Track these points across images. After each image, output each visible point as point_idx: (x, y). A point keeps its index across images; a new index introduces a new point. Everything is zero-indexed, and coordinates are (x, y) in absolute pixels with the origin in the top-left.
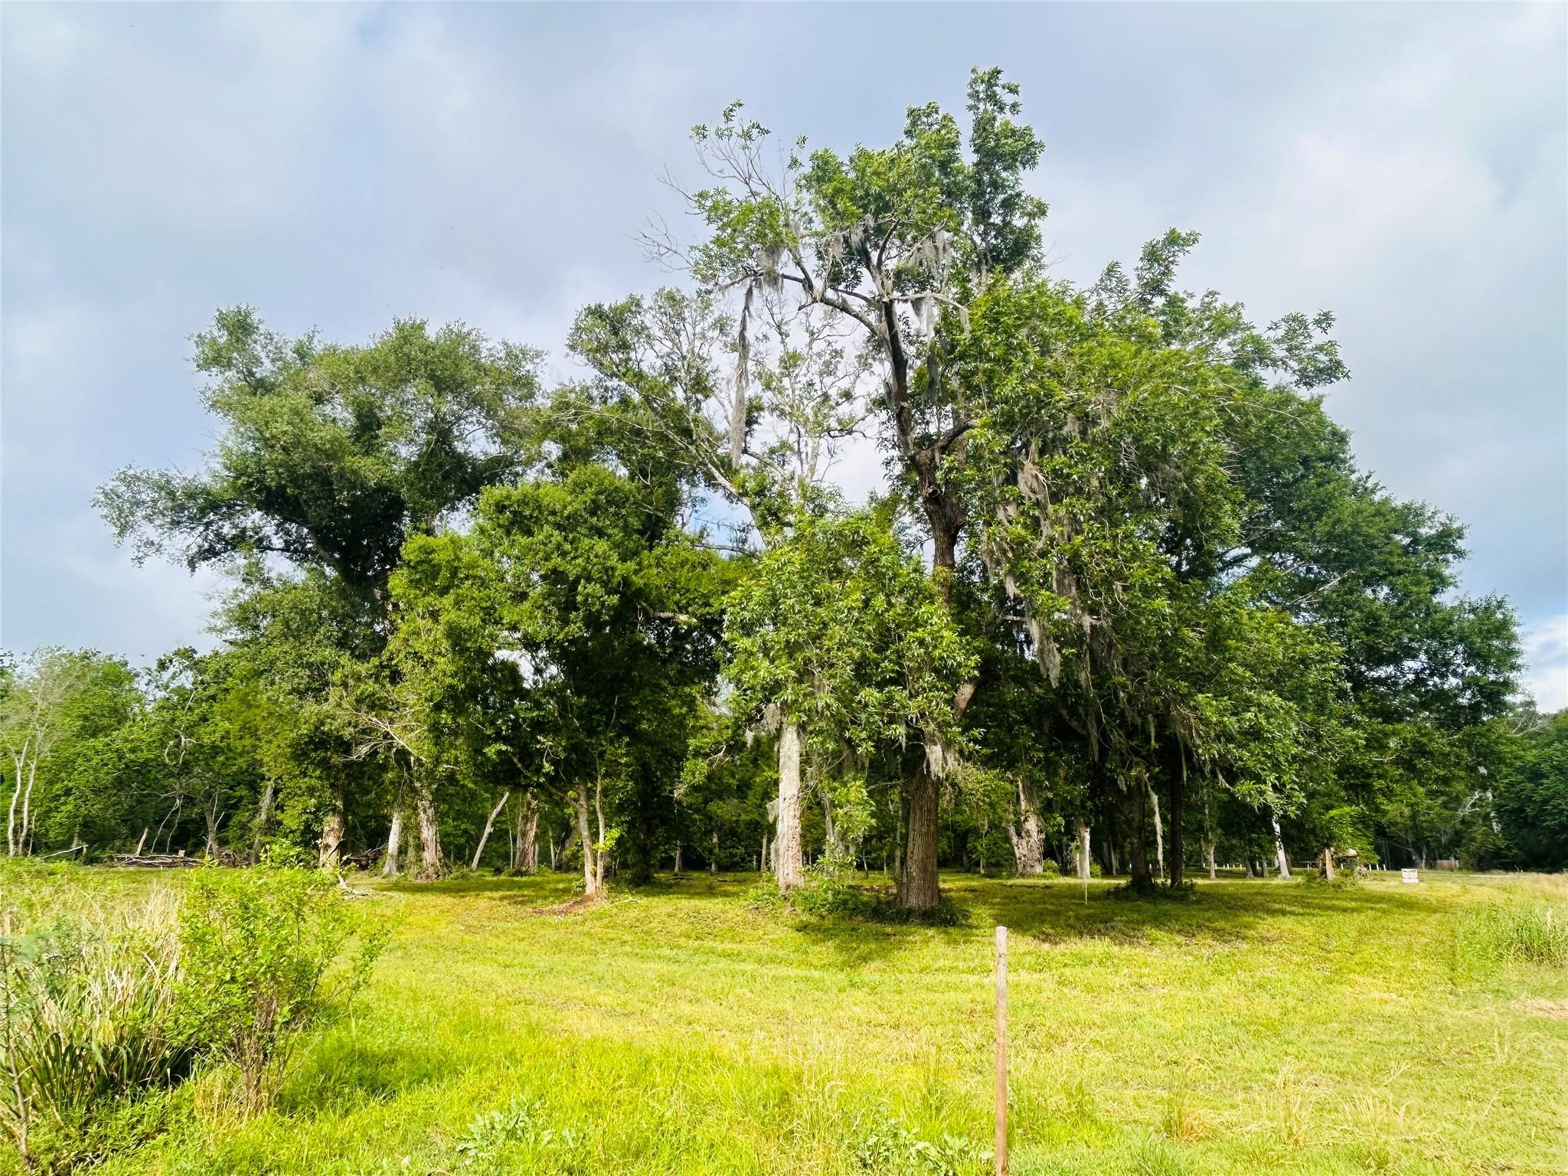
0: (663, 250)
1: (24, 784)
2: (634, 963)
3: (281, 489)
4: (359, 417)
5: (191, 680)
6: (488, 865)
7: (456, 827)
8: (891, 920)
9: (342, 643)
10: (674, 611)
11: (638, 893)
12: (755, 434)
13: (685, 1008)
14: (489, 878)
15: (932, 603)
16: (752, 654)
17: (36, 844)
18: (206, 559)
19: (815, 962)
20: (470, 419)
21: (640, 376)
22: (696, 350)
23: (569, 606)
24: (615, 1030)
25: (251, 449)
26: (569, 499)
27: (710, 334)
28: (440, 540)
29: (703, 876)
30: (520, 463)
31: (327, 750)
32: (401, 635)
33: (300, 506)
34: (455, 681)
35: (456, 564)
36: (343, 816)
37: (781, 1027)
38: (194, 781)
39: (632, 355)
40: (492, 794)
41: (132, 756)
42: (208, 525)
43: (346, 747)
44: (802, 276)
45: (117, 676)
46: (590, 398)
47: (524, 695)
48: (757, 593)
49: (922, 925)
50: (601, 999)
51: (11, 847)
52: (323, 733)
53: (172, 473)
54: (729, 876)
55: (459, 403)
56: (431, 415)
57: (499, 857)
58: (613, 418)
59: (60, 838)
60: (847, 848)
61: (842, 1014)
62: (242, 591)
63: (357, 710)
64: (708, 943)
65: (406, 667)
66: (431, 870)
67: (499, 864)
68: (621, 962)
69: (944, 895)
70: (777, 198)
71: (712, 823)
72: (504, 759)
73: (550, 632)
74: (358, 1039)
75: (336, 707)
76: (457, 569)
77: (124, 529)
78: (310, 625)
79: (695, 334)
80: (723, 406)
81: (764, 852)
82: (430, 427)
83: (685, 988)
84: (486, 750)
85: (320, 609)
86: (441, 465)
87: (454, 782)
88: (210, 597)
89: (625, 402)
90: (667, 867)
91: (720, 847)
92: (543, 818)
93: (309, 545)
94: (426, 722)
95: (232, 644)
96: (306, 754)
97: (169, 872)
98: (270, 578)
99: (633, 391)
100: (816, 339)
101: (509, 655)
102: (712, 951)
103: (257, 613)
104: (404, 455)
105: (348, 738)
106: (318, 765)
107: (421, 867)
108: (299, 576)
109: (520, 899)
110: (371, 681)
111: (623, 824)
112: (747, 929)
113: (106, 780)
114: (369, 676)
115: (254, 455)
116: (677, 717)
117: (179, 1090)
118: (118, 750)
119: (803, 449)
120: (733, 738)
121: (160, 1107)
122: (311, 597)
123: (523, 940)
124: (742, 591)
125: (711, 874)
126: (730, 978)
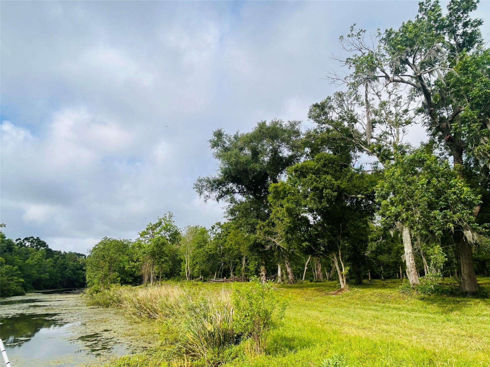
0: (335, 80)
1: (188, 261)
2: (362, 311)
3: (236, 176)
4: (252, 152)
5: (221, 231)
6: (307, 279)
7: (296, 268)
8: (459, 296)
9: (257, 217)
10: (356, 194)
11: (359, 287)
12: (375, 131)
13: (385, 327)
14: (309, 283)
15: (456, 178)
16: (388, 205)
17: (192, 277)
18: (220, 198)
19: (430, 311)
20: (282, 146)
21: (332, 121)
22: (350, 109)
23: (321, 197)
24: (361, 333)
25: (227, 167)
26: (316, 164)
27: (353, 102)
28: (279, 183)
29: (380, 281)
30: (299, 156)
31: (259, 247)
32: (273, 213)
33: (241, 180)
34: (291, 225)
36: (265, 265)
37: (422, 335)
38: (226, 258)
39: (329, 115)
40: (305, 257)
41: (210, 253)
42: (220, 189)
43: (263, 247)
44: (384, 75)
45: (204, 232)
46: (317, 132)
47: (311, 226)
48: (386, 185)
49: (473, 297)
50: (354, 323)
51: (187, 278)
52: (257, 243)
53: (210, 177)
54: (389, 281)
55: (278, 142)
56: (271, 147)
57: (310, 277)
58: (325, 136)
59: (197, 275)
60: (437, 271)
61: (446, 331)
62: (230, 205)
63: (265, 236)
64: (387, 305)
65: (276, 222)
66: (291, 281)
67: (311, 278)
68: (358, 311)
69: (481, 286)
70: (372, 52)
71: (380, 263)
72: (309, 247)
73: (317, 206)
74: (283, 333)
75: (259, 235)
76: (285, 191)
77: (201, 193)
78: (249, 213)
79: (348, 104)
80: (362, 124)
81: (401, 272)
82: (272, 151)
83: (382, 320)
84: (303, 244)
85: (250, 208)
86: (276, 161)
87: (294, 254)
88: (223, 208)
89: (328, 130)
90: (366, 278)
91: (384, 271)
92: (322, 264)
93: (245, 190)
94: (284, 237)
95: (230, 220)
96: (253, 249)
97: (223, 284)
98: (237, 201)
99: (330, 126)
100: (391, 95)
101: (304, 215)
102: (389, 307)
103: (235, 211)
104: (266, 160)
105: (264, 244)
106: (256, 252)
107: (288, 280)
108: (244, 199)
109: (320, 290)
110: (267, 227)
111: (350, 265)
112: (401, 299)
113: (205, 259)
114: (267, 226)
115: (228, 168)
116: (362, 228)
117: (239, 346)
118: (206, 251)
119: (393, 132)
120: (384, 234)
121: (235, 350)
122: (248, 205)
123: (324, 303)
124: (380, 185)
125: (382, 280)
126: (398, 317)
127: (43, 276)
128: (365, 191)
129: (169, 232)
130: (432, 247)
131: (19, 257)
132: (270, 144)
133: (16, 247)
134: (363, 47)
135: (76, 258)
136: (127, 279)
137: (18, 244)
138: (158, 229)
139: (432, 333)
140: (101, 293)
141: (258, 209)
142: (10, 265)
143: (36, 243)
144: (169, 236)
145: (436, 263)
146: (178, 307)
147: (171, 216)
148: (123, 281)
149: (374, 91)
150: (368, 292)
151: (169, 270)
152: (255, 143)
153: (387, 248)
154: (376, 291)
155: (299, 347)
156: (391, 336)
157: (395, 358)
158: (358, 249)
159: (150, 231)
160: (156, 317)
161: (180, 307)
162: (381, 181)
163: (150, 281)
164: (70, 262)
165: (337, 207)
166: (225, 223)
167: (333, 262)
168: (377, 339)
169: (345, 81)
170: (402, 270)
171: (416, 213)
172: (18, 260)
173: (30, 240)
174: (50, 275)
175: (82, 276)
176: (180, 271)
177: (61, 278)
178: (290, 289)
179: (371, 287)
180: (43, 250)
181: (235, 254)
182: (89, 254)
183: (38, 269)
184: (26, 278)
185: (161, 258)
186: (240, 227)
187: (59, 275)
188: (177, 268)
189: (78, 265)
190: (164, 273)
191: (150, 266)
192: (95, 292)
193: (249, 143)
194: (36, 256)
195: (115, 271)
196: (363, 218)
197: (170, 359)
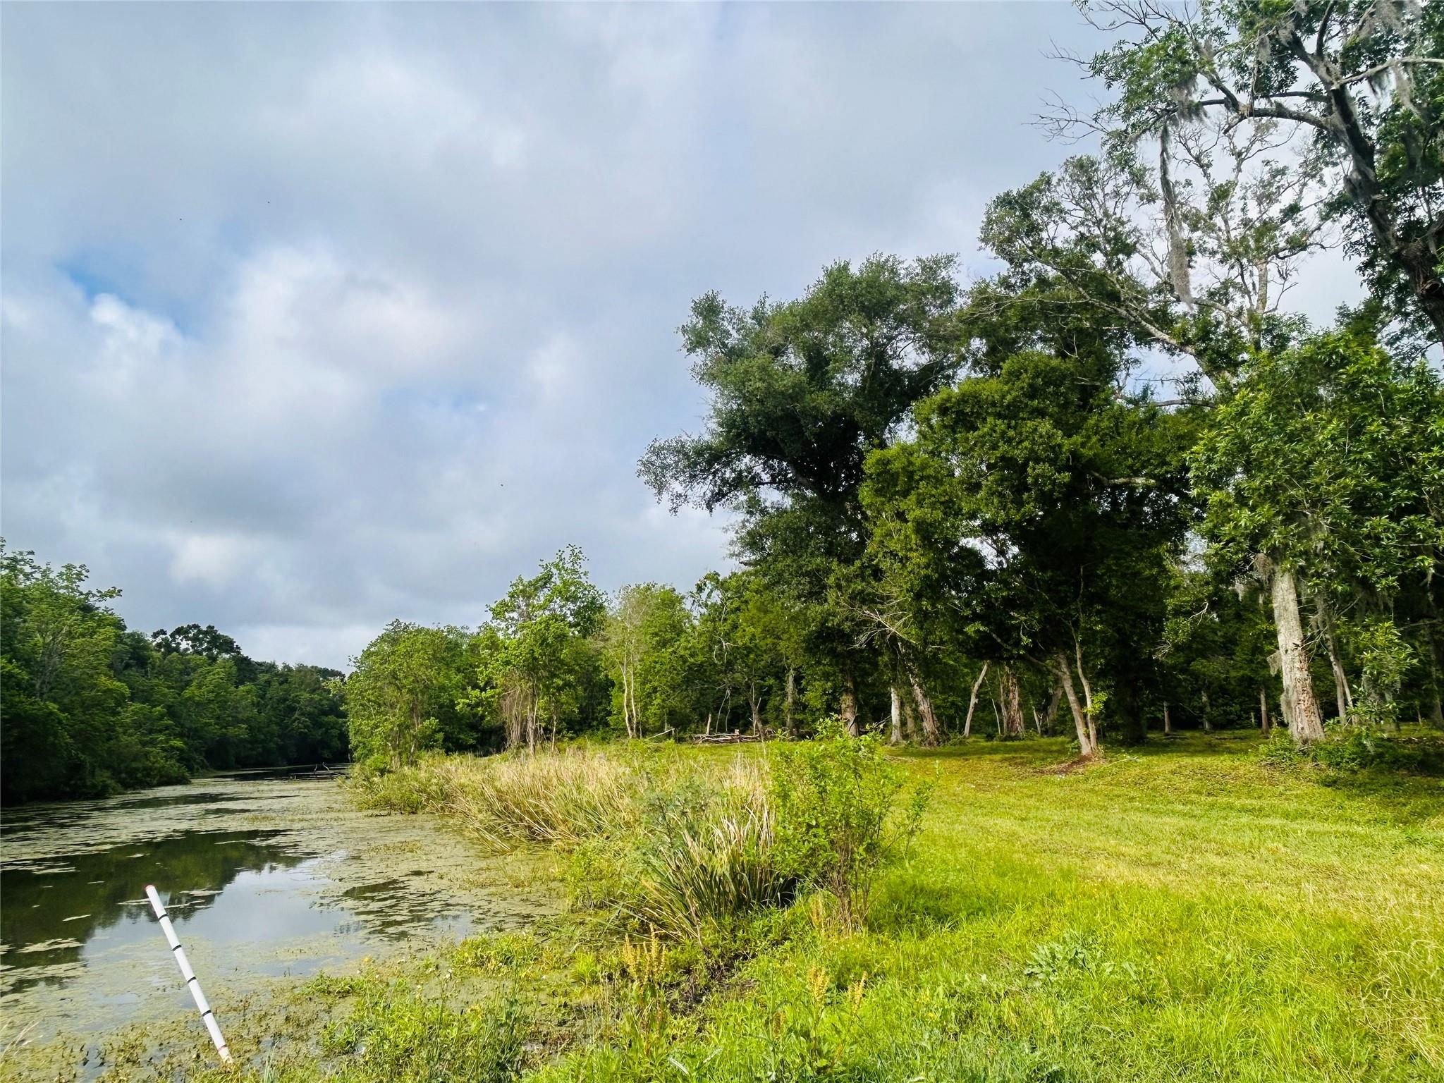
0: (1063, 124)
1: (629, 684)
2: (1148, 817)
3: (762, 432)
4: (809, 361)
5: (720, 597)
6: (979, 731)
7: (945, 700)
9: (829, 552)
10: (1129, 476)
11: (1135, 752)
12: (1192, 279)
13: (1217, 861)
14: (983, 743)
16: (1229, 505)
17: (643, 730)
18: (718, 500)
19: (1356, 817)
20: (900, 337)
21: (1056, 252)
23: (1021, 488)
24: (1144, 875)
25: (735, 407)
26: (1006, 388)
27: (1124, 190)
28: (893, 449)
29: (1197, 734)
30: (950, 366)
31: (833, 641)
32: (877, 539)
33: (777, 444)
34: (929, 572)
35: (911, 469)
36: (855, 693)
37: (1331, 882)
38: (737, 675)
39: (1044, 235)
40: (971, 669)
41: (692, 660)
42: (715, 474)
43: (847, 638)
44: (1222, 96)
45: (671, 601)
46: (1011, 286)
47: (990, 575)
48: (1222, 445)
50: (1124, 849)
51: (630, 732)
52: (827, 627)
53: (684, 438)
54: (1227, 734)
55: (888, 325)
56: (866, 342)
57: (987, 726)
58: (1034, 300)
59: (657, 724)
61: (1405, 871)
62: (748, 521)
63: (852, 606)
64: (1223, 800)
65: (885, 565)
66: (932, 738)
67: (990, 730)
68: (1135, 817)
70: (1181, 24)
71: (1200, 683)
72: (984, 636)
73: (1007, 515)
74: (915, 876)
75: (835, 606)
76: (912, 473)
77: (661, 487)
78: (802, 540)
79: (1105, 195)
80: (1148, 259)
81: (1263, 708)
82: (868, 353)
83: (1209, 841)
84: (966, 629)
85: (807, 526)
86: (881, 385)
87: (938, 661)
88: (726, 530)
89: (1043, 282)
90: (1156, 729)
91: (1212, 706)
92: (1021, 687)
93: (789, 476)
94: (910, 610)
95: (746, 564)
96: (817, 647)
97: (732, 747)
98: (766, 507)
99: (1049, 268)
100: (1244, 159)
101: (971, 542)
102: (1230, 807)
103: (761, 536)
104: (850, 382)
105: (848, 630)
106: (828, 654)
107: (923, 735)
108: (788, 502)
109: (1018, 761)
110: (859, 580)
111: (1109, 687)
112: (1264, 785)
113: (679, 679)
114: (856, 576)
115: (738, 410)
116: (1148, 579)
117: (791, 910)
118: (681, 656)
119: (1248, 281)
120: (1215, 594)
121: (781, 921)
122: (799, 517)
123: (1031, 796)
124: (1205, 445)
125: (1206, 733)
126: (1257, 833)
127: (231, 731)
128: (1157, 467)
129: (572, 602)
130: (1366, 628)
131: (166, 680)
132: (862, 333)
133: (156, 655)
134: (1150, 11)
135: (318, 681)
136: (462, 736)
137: (159, 645)
138: (542, 596)
139: (1361, 877)
140: (392, 776)
141: (828, 530)
142: (143, 703)
143: (208, 642)
144: (574, 614)
145: (1379, 673)
146: (610, 810)
147: (576, 558)
148: (452, 743)
149: (1189, 150)
150: (1164, 765)
151: (577, 711)
152: (817, 330)
153: (1221, 636)
154: (1186, 760)
155: (963, 915)
156: (1235, 885)
157: (1252, 942)
158: (1134, 642)
159: (521, 601)
160: (550, 837)
161: (617, 809)
162: (1205, 433)
163: (525, 741)
164: (302, 692)
165: (1071, 516)
166: (734, 574)
167: (1057, 680)
168: (1192, 890)
169: (1097, 125)
170: (1267, 703)
171: (1317, 526)
172: (163, 688)
173: (191, 635)
174: (251, 729)
175: (338, 731)
176: (609, 713)
177: (279, 736)
178: (928, 760)
179: (1172, 752)
180: (228, 660)
181: (762, 663)
182: (355, 669)
183: (218, 711)
184: (188, 737)
185: (553, 675)
186: (778, 582)
187: (275, 727)
188: (600, 704)
189: (324, 702)
190: (564, 720)
191: (526, 698)
192: (378, 773)
193: (798, 331)
194: (209, 678)
195: (427, 715)
196: (1150, 547)
197: (599, 944)
